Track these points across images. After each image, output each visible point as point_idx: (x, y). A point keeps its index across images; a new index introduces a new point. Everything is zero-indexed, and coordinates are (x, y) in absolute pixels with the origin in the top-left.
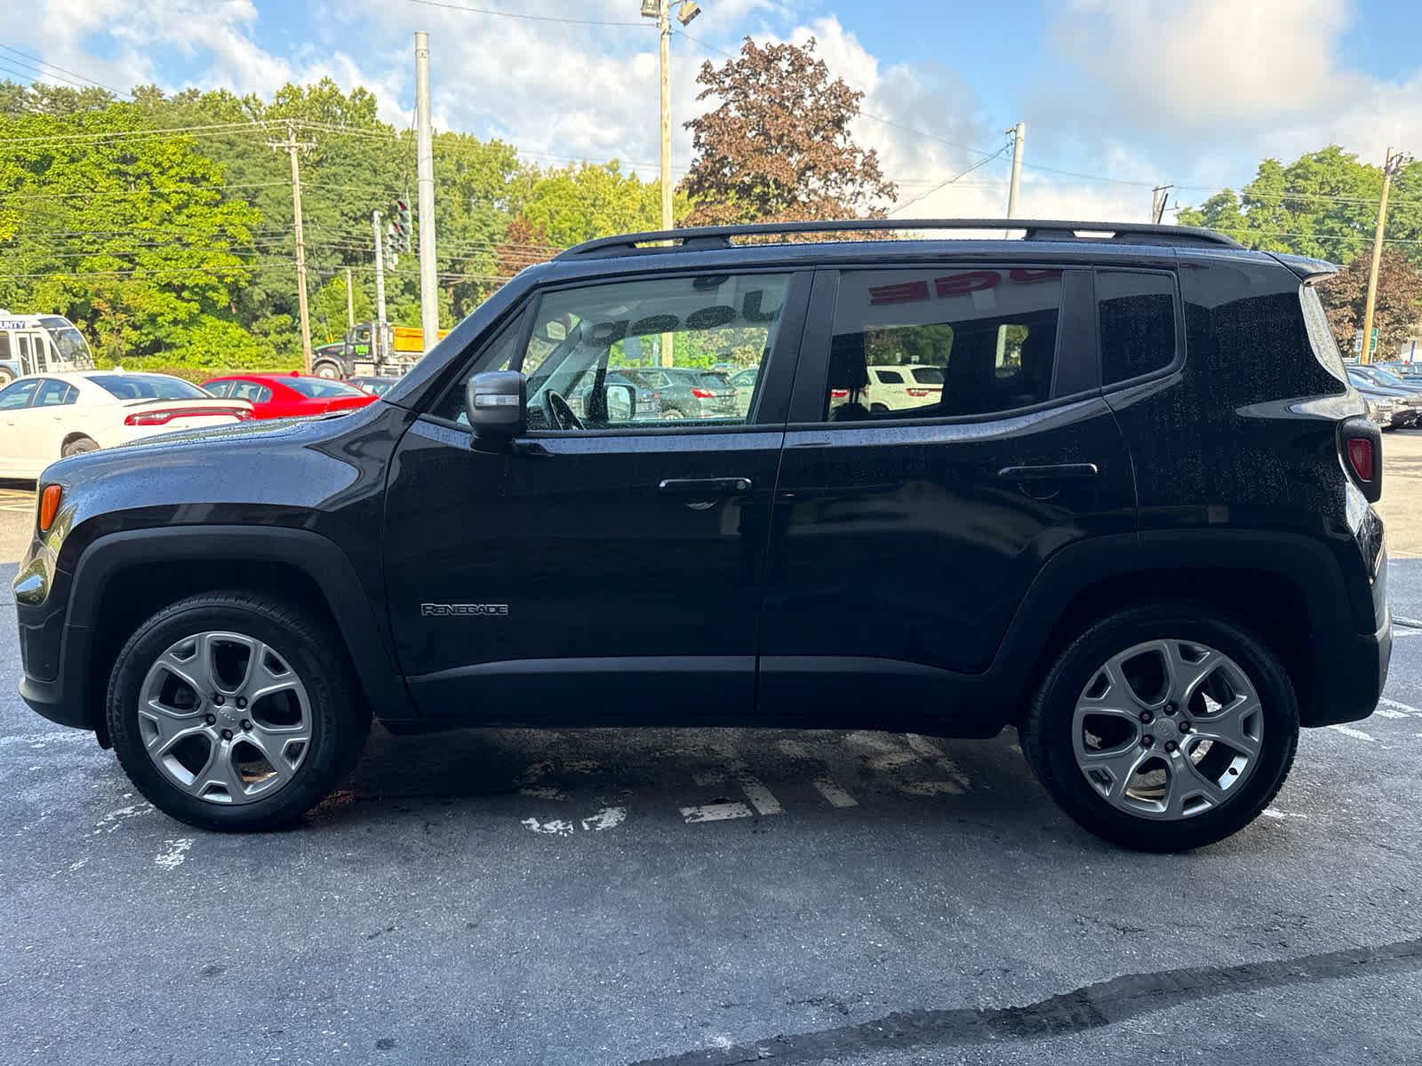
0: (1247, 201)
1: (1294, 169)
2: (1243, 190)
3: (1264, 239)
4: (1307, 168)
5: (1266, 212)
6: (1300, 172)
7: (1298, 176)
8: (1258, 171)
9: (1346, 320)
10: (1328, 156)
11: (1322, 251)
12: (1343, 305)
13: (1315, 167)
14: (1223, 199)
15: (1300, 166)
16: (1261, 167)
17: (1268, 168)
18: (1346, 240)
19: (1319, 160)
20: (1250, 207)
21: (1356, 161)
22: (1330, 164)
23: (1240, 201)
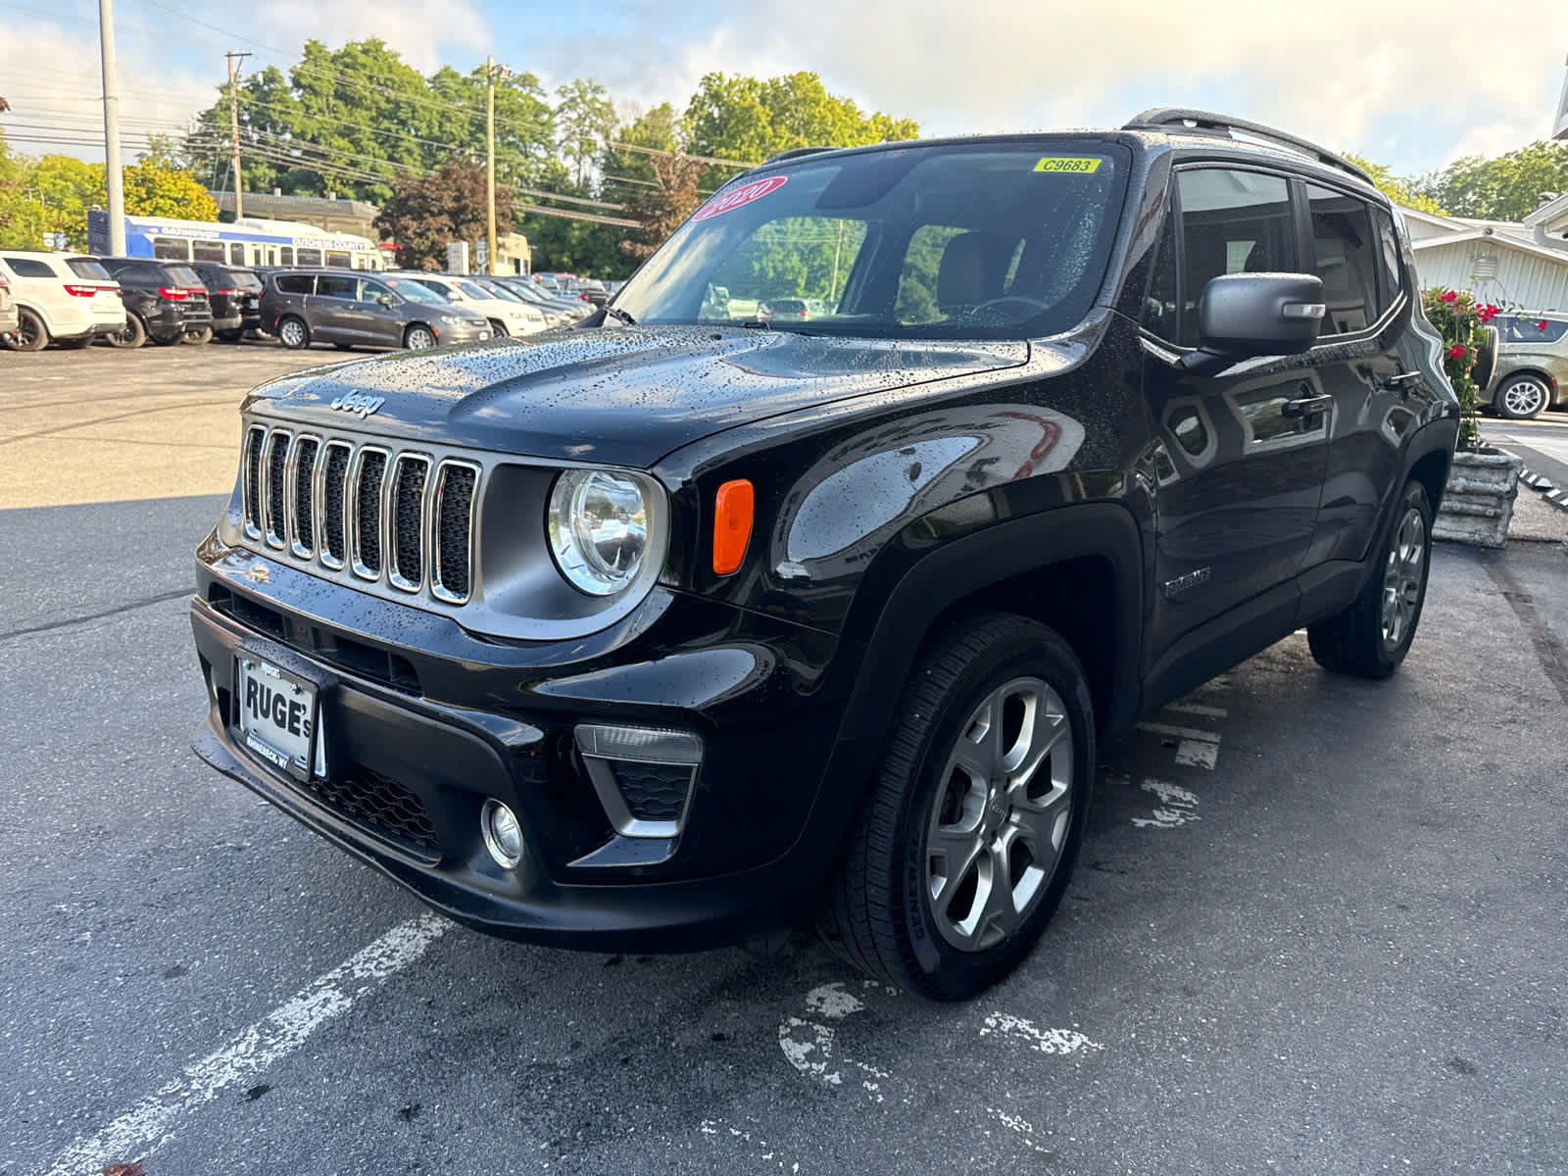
0: (297, 84)
1: (342, 57)
2: (292, 71)
3: (323, 131)
4: (355, 58)
5: (319, 100)
6: (345, 60)
7: (347, 66)
8: (304, 51)
9: (446, 229)
10: (374, 49)
11: (382, 152)
12: (440, 213)
13: (362, 59)
14: (271, 77)
15: (347, 54)
16: (306, 47)
17: (314, 50)
18: (403, 144)
19: (365, 52)
20: (301, 91)
21: (400, 60)
22: (375, 58)
23: (289, 84)
